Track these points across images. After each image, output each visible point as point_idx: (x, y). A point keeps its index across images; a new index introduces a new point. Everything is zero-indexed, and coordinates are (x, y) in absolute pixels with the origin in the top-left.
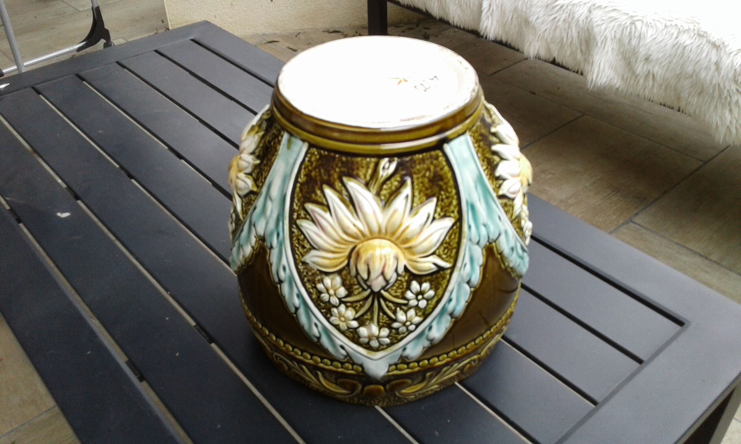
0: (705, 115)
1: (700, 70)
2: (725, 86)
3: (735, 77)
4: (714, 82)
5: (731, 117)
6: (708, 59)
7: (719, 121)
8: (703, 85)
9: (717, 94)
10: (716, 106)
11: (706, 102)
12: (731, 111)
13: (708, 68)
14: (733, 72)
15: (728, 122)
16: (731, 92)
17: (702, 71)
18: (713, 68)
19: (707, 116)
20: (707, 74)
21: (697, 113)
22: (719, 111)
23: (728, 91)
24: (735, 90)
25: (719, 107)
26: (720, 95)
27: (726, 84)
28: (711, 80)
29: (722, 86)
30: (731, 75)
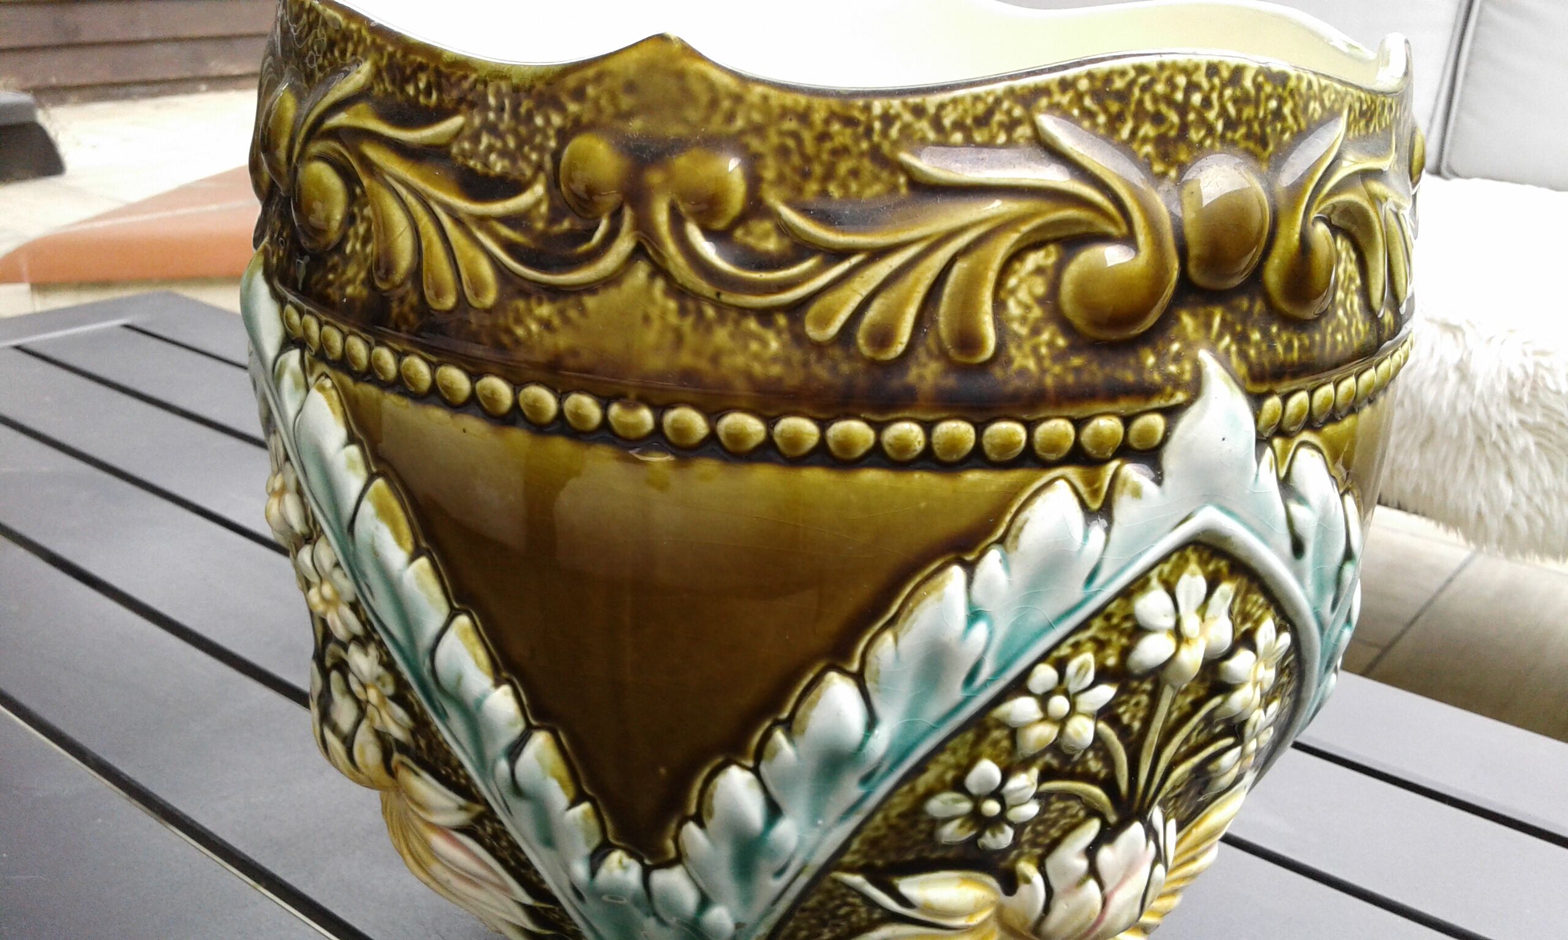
0: (1445, 490)
1: (1422, 384)
2: (1489, 417)
3: (1511, 393)
4: (1461, 408)
5: (1514, 491)
6: (1436, 359)
7: (1483, 503)
8: (1432, 421)
9: (1470, 437)
10: (1472, 467)
11: (1445, 460)
12: (1510, 476)
13: (1440, 379)
14: (1505, 380)
15: (1508, 507)
16: (1508, 428)
17: (1426, 385)
18: (1453, 377)
19: (1452, 495)
20: (1440, 392)
21: (1424, 489)
22: (1482, 480)
23: (1499, 427)
24: (1515, 423)
25: (1481, 466)
26: (1479, 439)
27: (1493, 410)
28: (1453, 408)
29: (1481, 413)
30: (1502, 388)
